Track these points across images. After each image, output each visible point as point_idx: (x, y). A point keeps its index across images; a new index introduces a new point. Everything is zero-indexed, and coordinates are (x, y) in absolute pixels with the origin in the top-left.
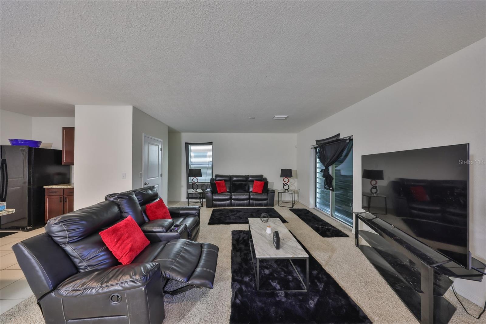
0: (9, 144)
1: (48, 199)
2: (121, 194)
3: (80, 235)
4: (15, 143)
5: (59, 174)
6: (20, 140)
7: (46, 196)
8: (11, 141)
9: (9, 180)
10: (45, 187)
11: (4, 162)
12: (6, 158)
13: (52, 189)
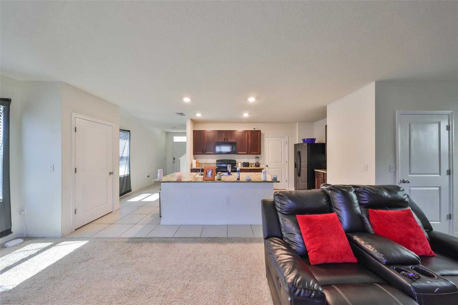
1: (316, 179)
2: (333, 186)
3: (286, 210)
6: (306, 139)
7: (316, 177)
8: (303, 140)
9: (301, 163)
10: (315, 170)
11: (299, 153)
12: (300, 150)
13: (319, 172)
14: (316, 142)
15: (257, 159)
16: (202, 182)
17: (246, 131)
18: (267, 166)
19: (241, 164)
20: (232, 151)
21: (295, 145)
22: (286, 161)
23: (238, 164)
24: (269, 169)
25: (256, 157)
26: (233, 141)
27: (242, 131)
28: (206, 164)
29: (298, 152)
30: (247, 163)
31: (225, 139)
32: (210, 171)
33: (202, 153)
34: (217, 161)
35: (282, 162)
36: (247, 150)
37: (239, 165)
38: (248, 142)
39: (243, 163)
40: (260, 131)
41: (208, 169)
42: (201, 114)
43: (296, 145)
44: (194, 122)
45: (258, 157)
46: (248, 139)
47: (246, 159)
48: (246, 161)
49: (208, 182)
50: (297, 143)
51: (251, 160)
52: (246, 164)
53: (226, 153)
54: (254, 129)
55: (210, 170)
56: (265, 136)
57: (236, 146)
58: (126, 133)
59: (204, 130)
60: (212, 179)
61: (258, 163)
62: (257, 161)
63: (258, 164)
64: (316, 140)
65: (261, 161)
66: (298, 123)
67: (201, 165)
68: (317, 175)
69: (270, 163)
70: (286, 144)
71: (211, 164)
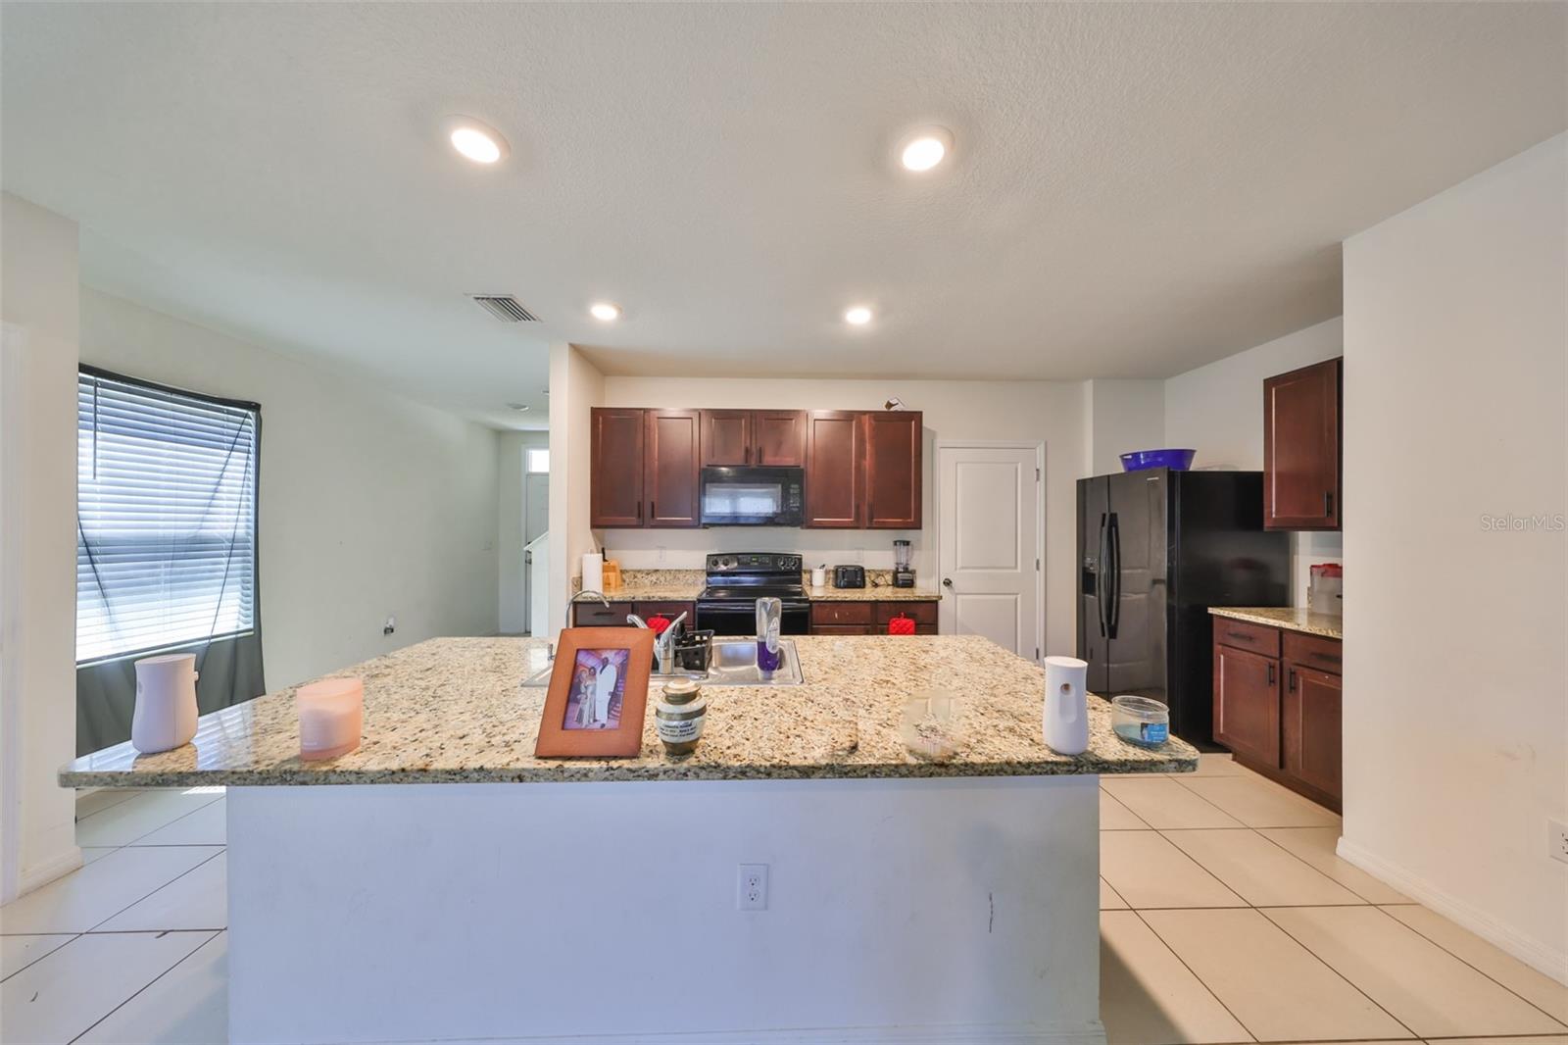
0: (1120, 469)
1: (1222, 657)
4: (1133, 462)
5: (1248, 565)
6: (1146, 454)
7: (1217, 648)
8: (1125, 461)
9: (1122, 572)
10: (1211, 610)
11: (1112, 523)
12: (1114, 509)
13: (1238, 624)
14: (1195, 466)
15: (904, 549)
16: (521, 779)
17: (849, 417)
18: (948, 583)
19: (827, 572)
20: (783, 513)
21: (1078, 481)
22: (1038, 562)
23: (811, 572)
24: (959, 597)
25: (895, 543)
26: (789, 461)
27: (834, 415)
28: (658, 575)
29: (1104, 515)
30: (856, 572)
31: (747, 451)
32: (605, 663)
33: (633, 520)
34: (713, 560)
35: (1016, 567)
36: (858, 507)
37: (818, 577)
38: (858, 468)
39: (836, 571)
40: (921, 413)
41: (588, 651)
42: (620, 310)
43: (1084, 487)
44: (595, 363)
45: (907, 543)
46: (861, 454)
47: (851, 549)
48: (847, 557)
49: (572, 776)
50: (1094, 474)
51: (874, 553)
52: (851, 577)
53: (753, 521)
54: (889, 405)
55: (610, 655)
56: (939, 442)
57: (801, 488)
58: (229, 412)
59: (644, 409)
60: (615, 742)
61: (906, 570)
62: (903, 560)
63: (907, 576)
64: (1196, 455)
65: (918, 562)
66: (1091, 381)
67: (635, 577)
68: (1229, 634)
69: (958, 567)
70: (1038, 479)
71: (681, 576)
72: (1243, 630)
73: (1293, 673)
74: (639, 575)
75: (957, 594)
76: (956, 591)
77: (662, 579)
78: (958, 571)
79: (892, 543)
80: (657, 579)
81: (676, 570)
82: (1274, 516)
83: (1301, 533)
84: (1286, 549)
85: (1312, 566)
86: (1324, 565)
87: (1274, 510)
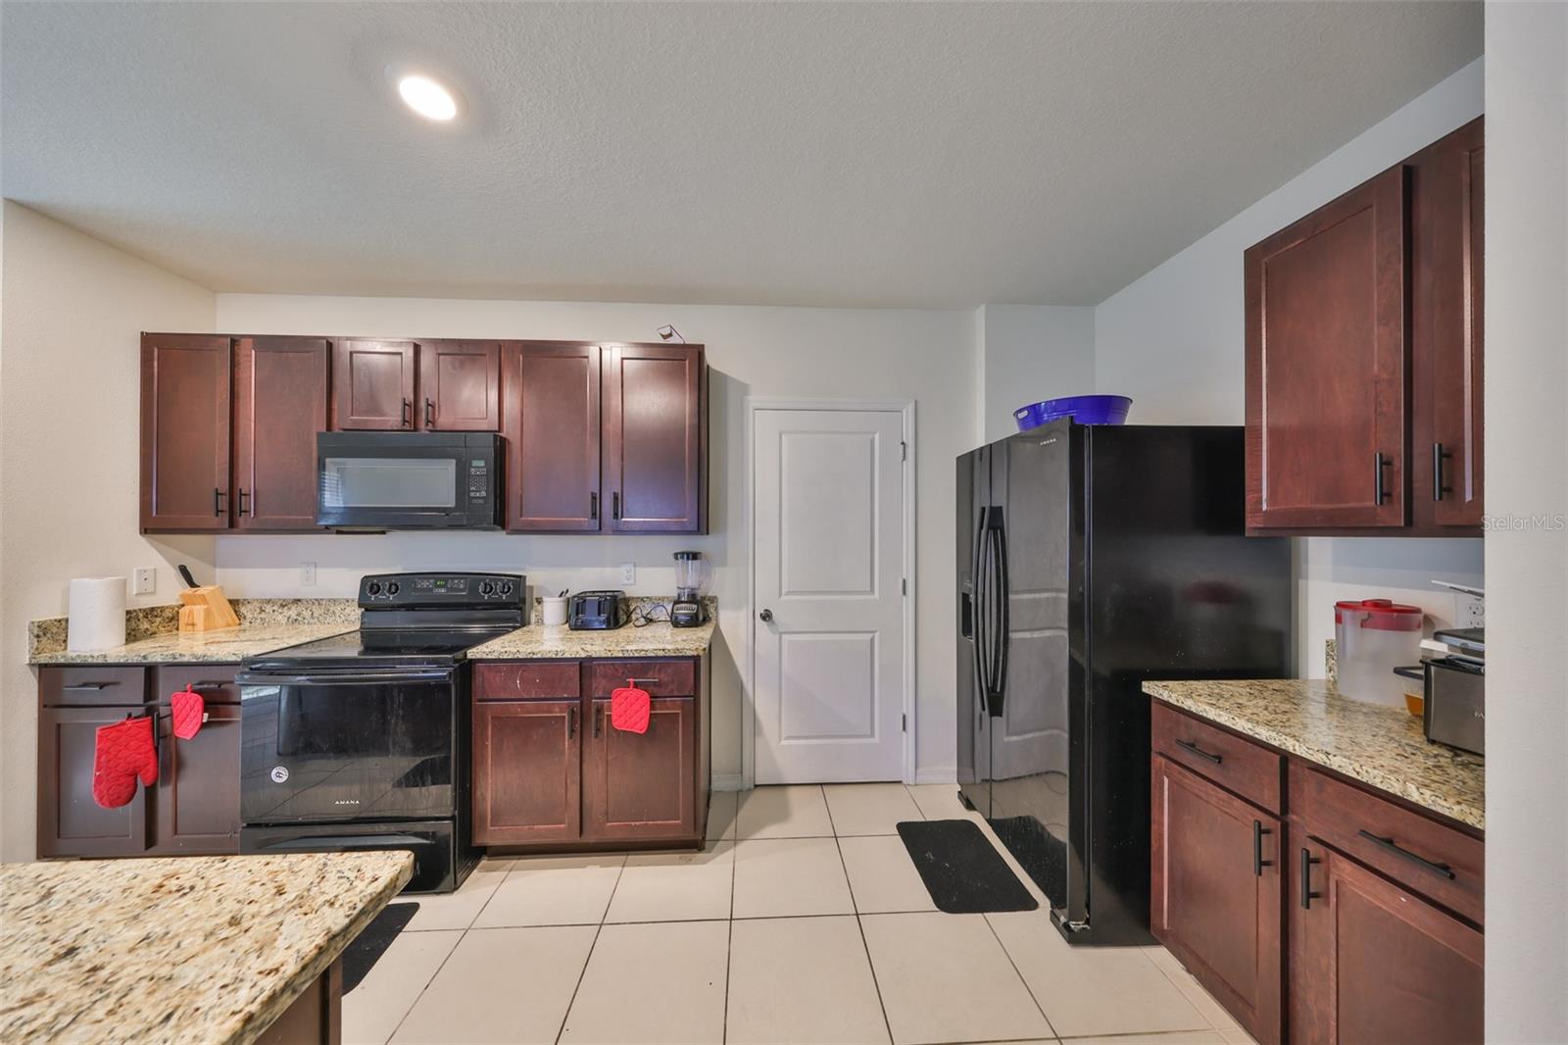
0: (1015, 430)
1: (1167, 785)
4: (1031, 420)
5: (1217, 594)
6: (1051, 405)
7: (1157, 761)
8: (1021, 420)
10: (1147, 687)
11: (995, 520)
12: (999, 500)
13: (1195, 722)
14: (1132, 418)
15: (691, 564)
17: (581, 351)
18: (767, 616)
19: (564, 602)
20: (458, 507)
21: (960, 456)
22: (904, 583)
23: (541, 602)
24: (784, 636)
25: (676, 556)
26: (477, 422)
28: (301, 608)
29: (983, 509)
30: (614, 600)
31: (407, 406)
34: (370, 585)
35: (872, 591)
36: (596, 500)
37: (552, 610)
40: (703, 346)
43: (968, 464)
45: (694, 556)
46: (601, 410)
47: (609, 564)
50: (979, 441)
51: (642, 571)
56: (753, 400)
57: (495, 465)
59: (232, 335)
61: (696, 597)
62: (693, 583)
63: (697, 607)
65: (720, 584)
66: (983, 307)
67: (262, 611)
68: (1179, 742)
69: (783, 592)
70: (904, 458)
71: (338, 609)
72: (1205, 734)
73: (1310, 861)
74: (268, 608)
75: (781, 633)
76: (781, 630)
77: (307, 614)
78: (783, 598)
79: (672, 558)
80: (298, 615)
81: (329, 600)
82: (1265, 507)
83: (1311, 539)
84: (1285, 570)
85: (1340, 605)
86: (1364, 603)
87: (1264, 497)
